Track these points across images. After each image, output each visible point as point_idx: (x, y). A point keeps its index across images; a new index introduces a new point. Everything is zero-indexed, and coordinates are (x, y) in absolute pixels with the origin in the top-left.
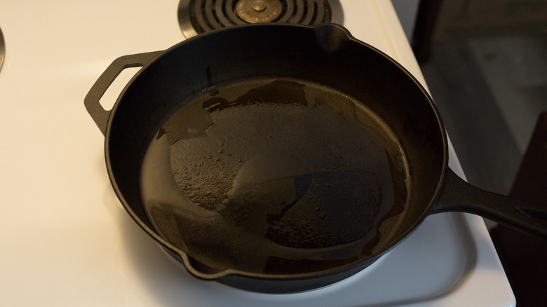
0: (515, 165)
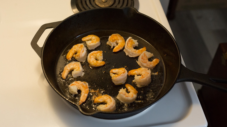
0: (209, 63)
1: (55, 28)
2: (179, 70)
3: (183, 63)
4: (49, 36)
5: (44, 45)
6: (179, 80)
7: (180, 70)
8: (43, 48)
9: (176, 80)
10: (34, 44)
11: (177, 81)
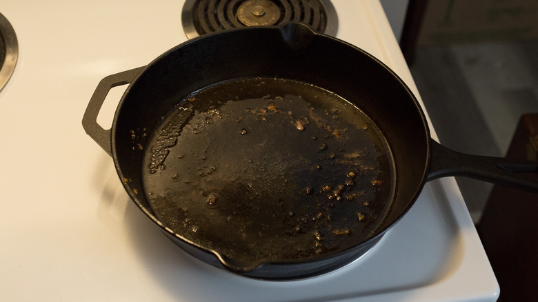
1: (133, 83)
2: (428, 151)
3: (434, 135)
4: (122, 102)
5: (115, 123)
6: (434, 174)
7: (431, 152)
8: (114, 131)
9: (426, 176)
10: (89, 122)
11: (429, 177)
